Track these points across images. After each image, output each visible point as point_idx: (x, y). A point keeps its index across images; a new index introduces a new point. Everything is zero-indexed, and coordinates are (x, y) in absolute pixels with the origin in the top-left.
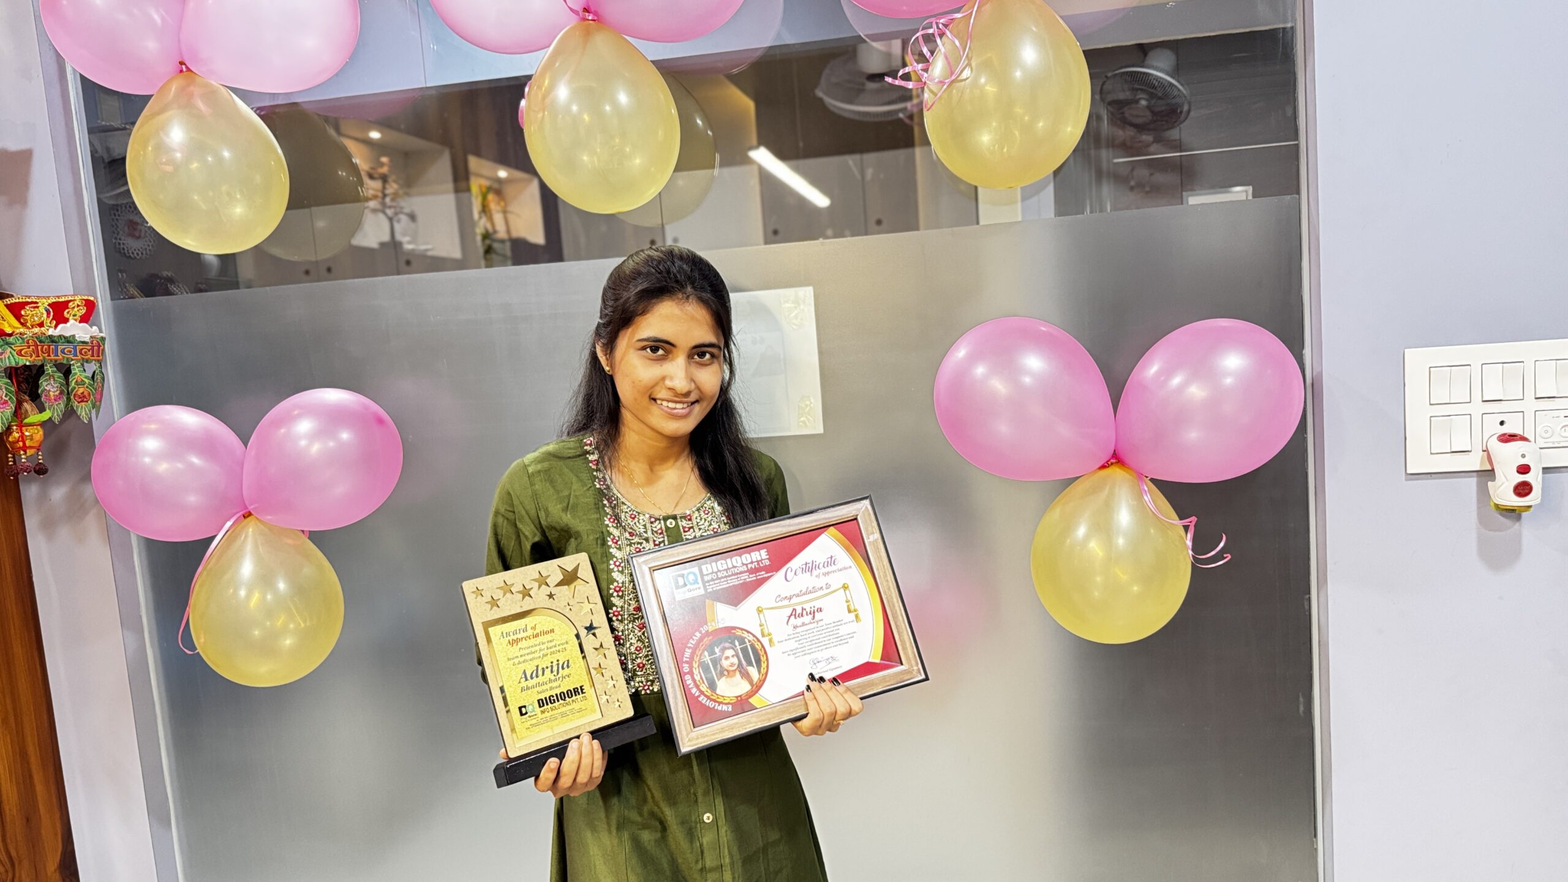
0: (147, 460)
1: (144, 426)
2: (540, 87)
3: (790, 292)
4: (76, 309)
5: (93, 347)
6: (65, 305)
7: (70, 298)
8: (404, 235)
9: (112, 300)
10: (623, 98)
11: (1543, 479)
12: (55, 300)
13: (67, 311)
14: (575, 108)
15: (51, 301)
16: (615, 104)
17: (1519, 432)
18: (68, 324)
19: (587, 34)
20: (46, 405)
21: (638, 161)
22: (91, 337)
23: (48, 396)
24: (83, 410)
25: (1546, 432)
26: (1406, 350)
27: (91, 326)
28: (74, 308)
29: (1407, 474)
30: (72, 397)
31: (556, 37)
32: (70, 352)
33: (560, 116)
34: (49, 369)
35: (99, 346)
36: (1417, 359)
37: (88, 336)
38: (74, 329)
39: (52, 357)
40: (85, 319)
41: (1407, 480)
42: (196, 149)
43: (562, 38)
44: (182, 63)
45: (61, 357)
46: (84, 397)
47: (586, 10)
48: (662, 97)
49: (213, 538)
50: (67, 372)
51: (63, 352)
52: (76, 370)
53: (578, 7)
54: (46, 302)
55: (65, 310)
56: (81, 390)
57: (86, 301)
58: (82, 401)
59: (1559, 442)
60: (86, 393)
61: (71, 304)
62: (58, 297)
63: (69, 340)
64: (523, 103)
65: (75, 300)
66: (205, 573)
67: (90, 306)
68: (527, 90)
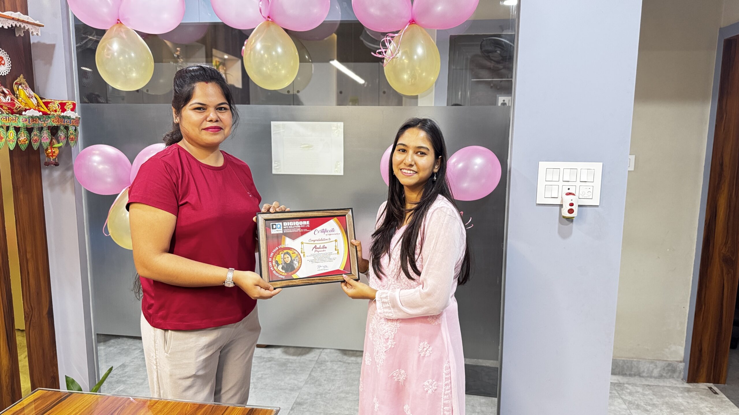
0: (95, 164)
1: (94, 152)
2: (251, 43)
3: (335, 123)
4: (69, 106)
5: (76, 121)
6: (65, 104)
7: (67, 102)
9: (81, 103)
10: (279, 50)
11: (578, 209)
12: (61, 102)
13: (66, 106)
14: (262, 52)
15: (59, 102)
16: (276, 52)
17: (574, 193)
18: (68, 112)
19: (268, 25)
20: (60, 141)
21: (283, 72)
22: (76, 117)
23: (61, 138)
24: (72, 143)
25: (583, 193)
26: (540, 162)
27: (76, 112)
28: (68, 105)
29: (536, 204)
30: (69, 139)
31: (258, 25)
32: (69, 122)
33: (257, 54)
34: (62, 128)
35: (78, 121)
36: (543, 165)
37: (75, 117)
38: (68, 113)
39: (63, 124)
40: (73, 110)
41: (536, 206)
43: (260, 25)
44: (118, 20)
45: (66, 124)
46: (73, 139)
47: (269, 17)
48: (293, 50)
49: (118, 195)
50: (67, 128)
51: (66, 122)
52: (70, 129)
53: (266, 16)
54: (58, 102)
55: (64, 106)
56: (72, 136)
57: (73, 103)
58: (72, 140)
59: (586, 197)
60: (73, 138)
61: (67, 104)
62: (62, 101)
63: (69, 118)
64: (244, 48)
65: (69, 102)
66: (114, 207)
67: (74, 105)
68: (245, 43)
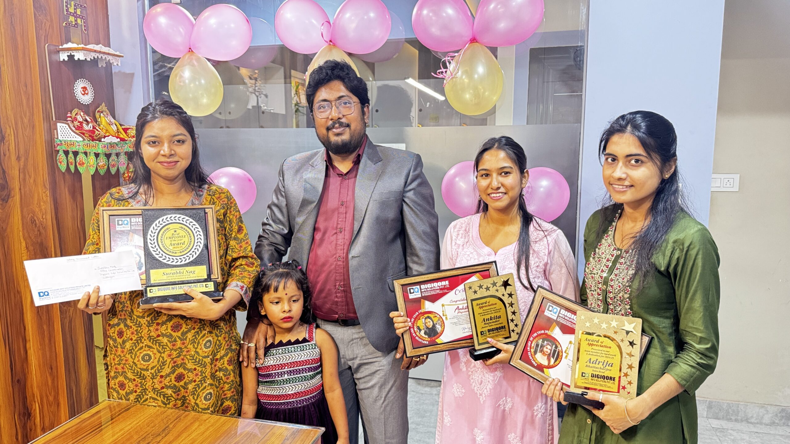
8: (262, 103)
19: (330, 50)
31: (320, 49)
42: (193, 79)
43: (323, 49)
44: (190, 49)
47: (331, 41)
53: (328, 40)
